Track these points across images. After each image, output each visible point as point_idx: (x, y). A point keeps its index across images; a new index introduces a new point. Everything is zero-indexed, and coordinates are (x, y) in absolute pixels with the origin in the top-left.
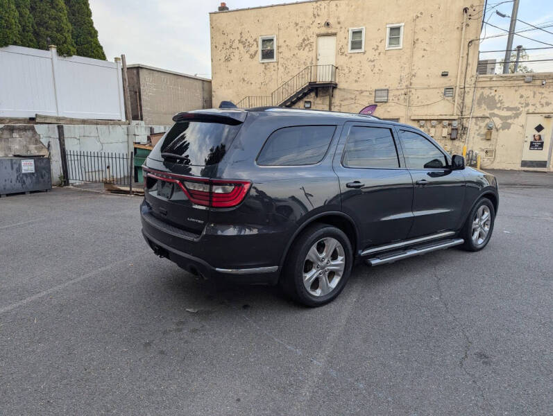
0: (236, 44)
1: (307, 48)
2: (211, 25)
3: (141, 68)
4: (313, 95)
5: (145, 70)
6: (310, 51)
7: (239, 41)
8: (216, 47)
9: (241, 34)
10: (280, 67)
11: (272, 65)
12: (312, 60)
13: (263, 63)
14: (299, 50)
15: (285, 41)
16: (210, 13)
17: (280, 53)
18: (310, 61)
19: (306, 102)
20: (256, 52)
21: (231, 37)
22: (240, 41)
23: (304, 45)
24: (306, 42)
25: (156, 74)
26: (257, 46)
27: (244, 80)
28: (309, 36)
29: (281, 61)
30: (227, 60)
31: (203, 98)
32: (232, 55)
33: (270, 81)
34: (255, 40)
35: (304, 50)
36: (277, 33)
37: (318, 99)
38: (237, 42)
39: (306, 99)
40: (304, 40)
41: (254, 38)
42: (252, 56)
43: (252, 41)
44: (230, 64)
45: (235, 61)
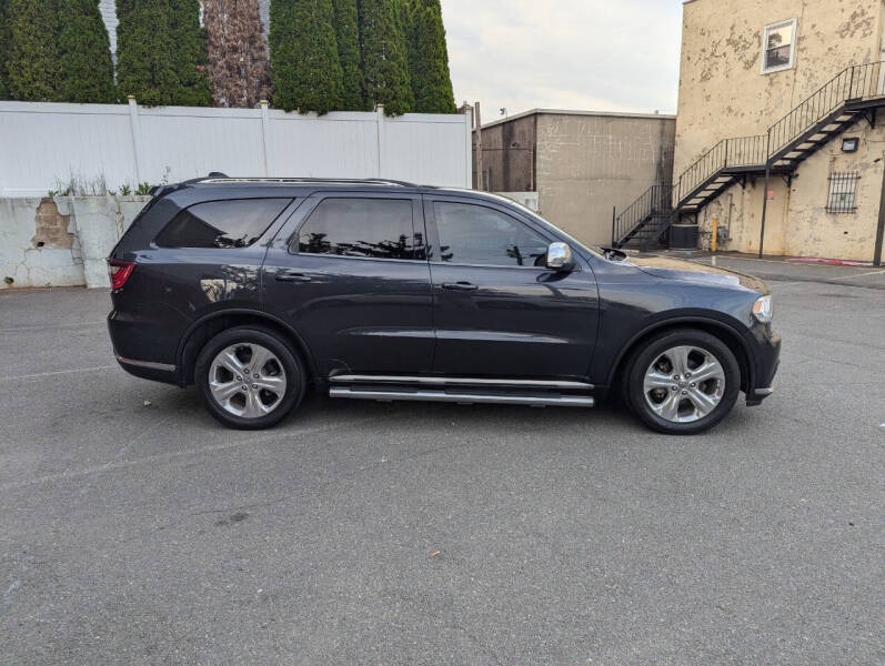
0: (723, 48)
1: (859, 33)
2: (684, 22)
3: (541, 114)
4: (863, 124)
5: (546, 117)
6: (865, 35)
7: (728, 40)
8: (689, 59)
9: (732, 28)
10: (799, 76)
11: (783, 75)
12: (868, 55)
13: (767, 75)
14: (842, 37)
15: (814, 26)
16: (685, 4)
17: (802, 50)
18: (864, 54)
19: (846, 140)
20: (756, 57)
21: (715, 37)
22: (729, 42)
23: (852, 26)
24: (859, 20)
25: (566, 121)
26: (760, 45)
27: (730, 110)
28: (865, 6)
29: (803, 65)
30: (705, 78)
31: (661, 148)
32: (714, 70)
33: (776, 107)
34: (757, 35)
35: (852, 36)
36: (799, 14)
37: (875, 131)
38: (724, 43)
39: (847, 135)
40: (854, 16)
41: (754, 31)
42: (748, 65)
43: (750, 38)
44: (708, 85)
45: (718, 78)
